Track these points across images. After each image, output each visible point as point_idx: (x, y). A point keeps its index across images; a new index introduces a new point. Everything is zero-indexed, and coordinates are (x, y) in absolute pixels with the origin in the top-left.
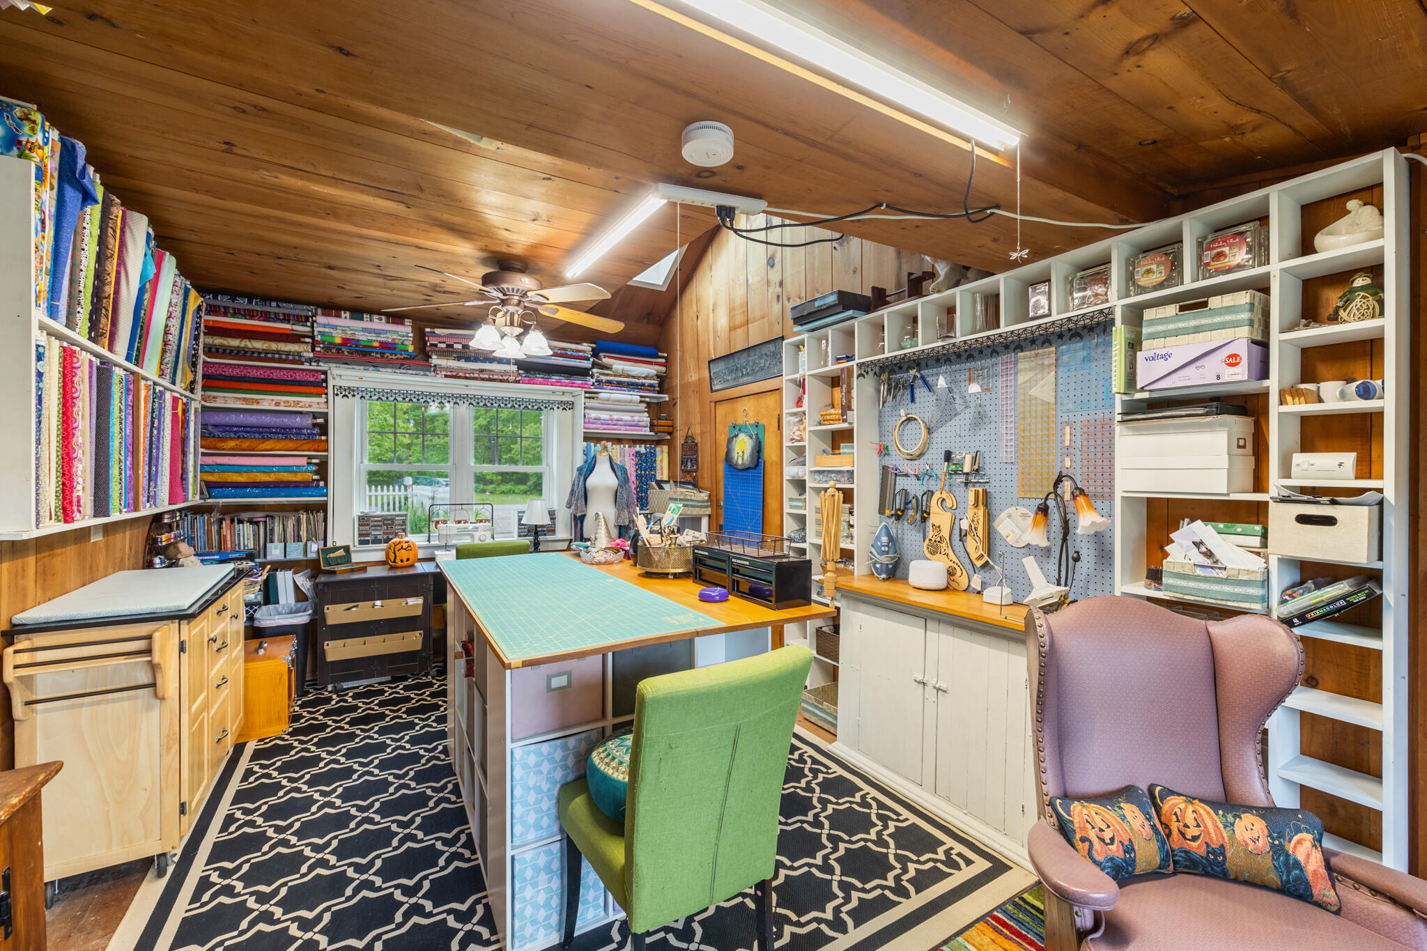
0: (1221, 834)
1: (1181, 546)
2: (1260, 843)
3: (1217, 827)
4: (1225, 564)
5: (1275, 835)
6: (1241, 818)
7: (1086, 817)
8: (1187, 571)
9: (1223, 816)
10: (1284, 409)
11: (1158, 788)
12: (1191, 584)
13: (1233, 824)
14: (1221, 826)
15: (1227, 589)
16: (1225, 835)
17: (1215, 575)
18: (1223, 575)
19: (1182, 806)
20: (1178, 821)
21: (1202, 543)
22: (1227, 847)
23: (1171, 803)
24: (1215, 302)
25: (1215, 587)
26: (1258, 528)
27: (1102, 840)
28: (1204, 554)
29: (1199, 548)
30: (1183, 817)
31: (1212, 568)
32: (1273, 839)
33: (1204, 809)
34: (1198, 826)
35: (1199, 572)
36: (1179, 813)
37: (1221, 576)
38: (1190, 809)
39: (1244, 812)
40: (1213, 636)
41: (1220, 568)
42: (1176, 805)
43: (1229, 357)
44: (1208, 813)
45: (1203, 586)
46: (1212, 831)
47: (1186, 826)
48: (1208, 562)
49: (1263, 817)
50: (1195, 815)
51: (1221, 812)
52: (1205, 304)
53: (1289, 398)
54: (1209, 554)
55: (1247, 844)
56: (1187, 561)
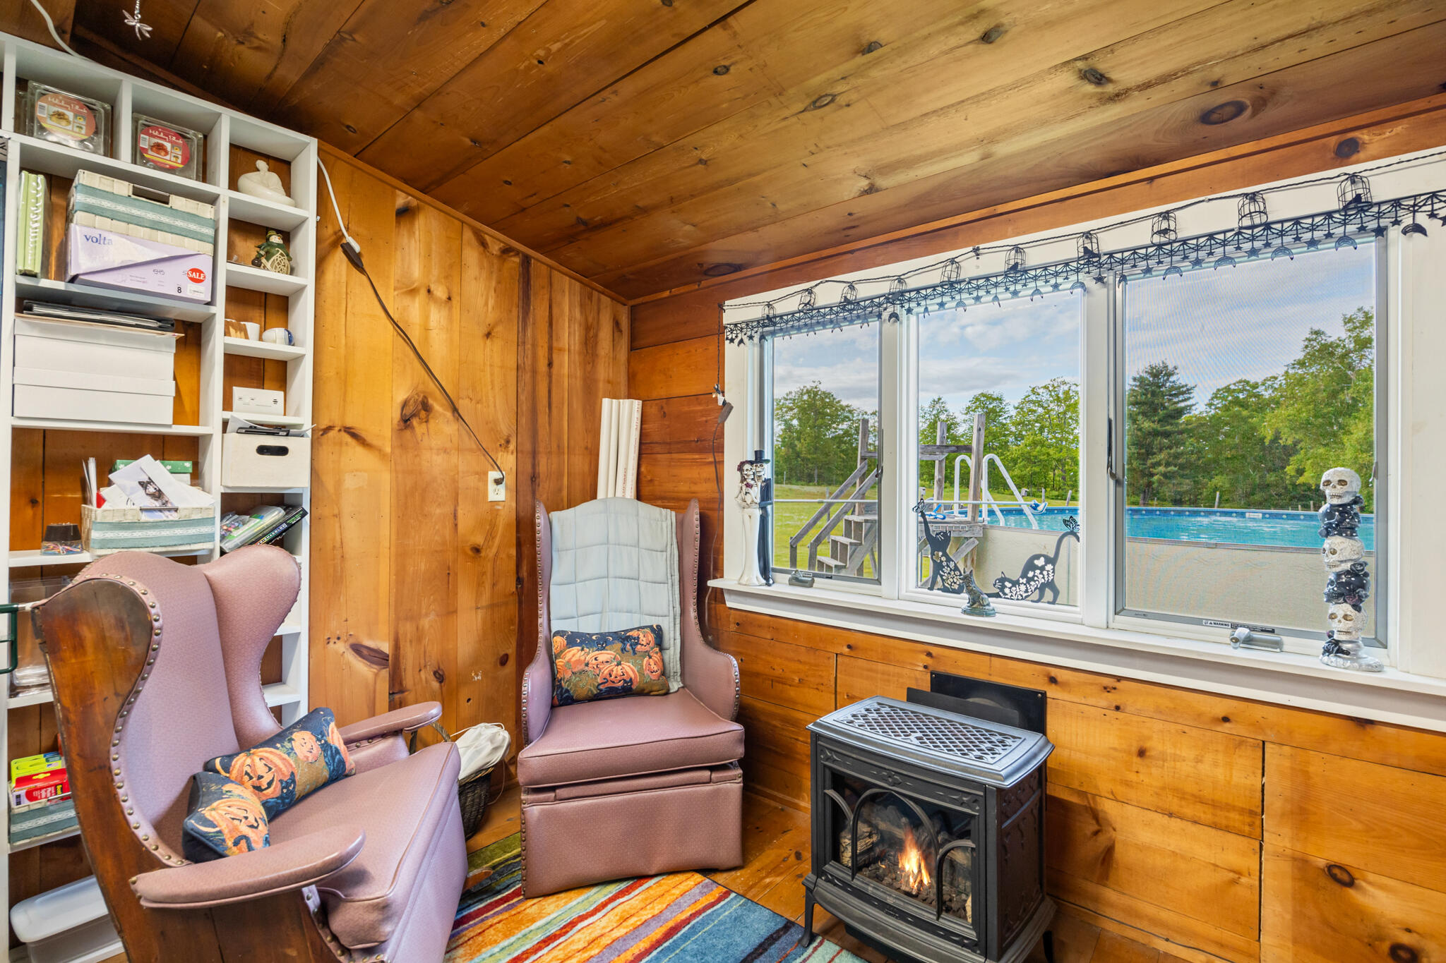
0: (289, 763)
1: (123, 488)
2: (315, 751)
3: (284, 759)
4: (176, 505)
5: (320, 737)
6: (293, 740)
7: (228, 816)
8: (129, 519)
9: (283, 746)
10: (229, 340)
11: (218, 761)
12: (138, 534)
13: (292, 749)
14: (286, 756)
15: (179, 532)
16: (292, 762)
17: (165, 519)
18: (173, 516)
19: (249, 761)
20: (251, 778)
21: (150, 481)
22: (295, 772)
23: (237, 766)
24: (177, 202)
25: (166, 533)
26: (188, 464)
27: (252, 826)
28: (153, 496)
29: (145, 489)
30: (254, 771)
31: (160, 510)
32: (320, 741)
33: (266, 752)
34: (270, 769)
35: (145, 517)
36: (249, 771)
37: (171, 518)
38: (257, 759)
39: (291, 734)
40: (213, 579)
41: (169, 510)
42: (243, 765)
43: (193, 270)
44: (271, 752)
45: (152, 533)
46: (281, 766)
47: (260, 777)
48: (157, 504)
49: (304, 728)
50: (263, 762)
51: (278, 745)
52: (165, 201)
53: (232, 330)
54: (158, 495)
55: (307, 758)
56: (130, 506)
